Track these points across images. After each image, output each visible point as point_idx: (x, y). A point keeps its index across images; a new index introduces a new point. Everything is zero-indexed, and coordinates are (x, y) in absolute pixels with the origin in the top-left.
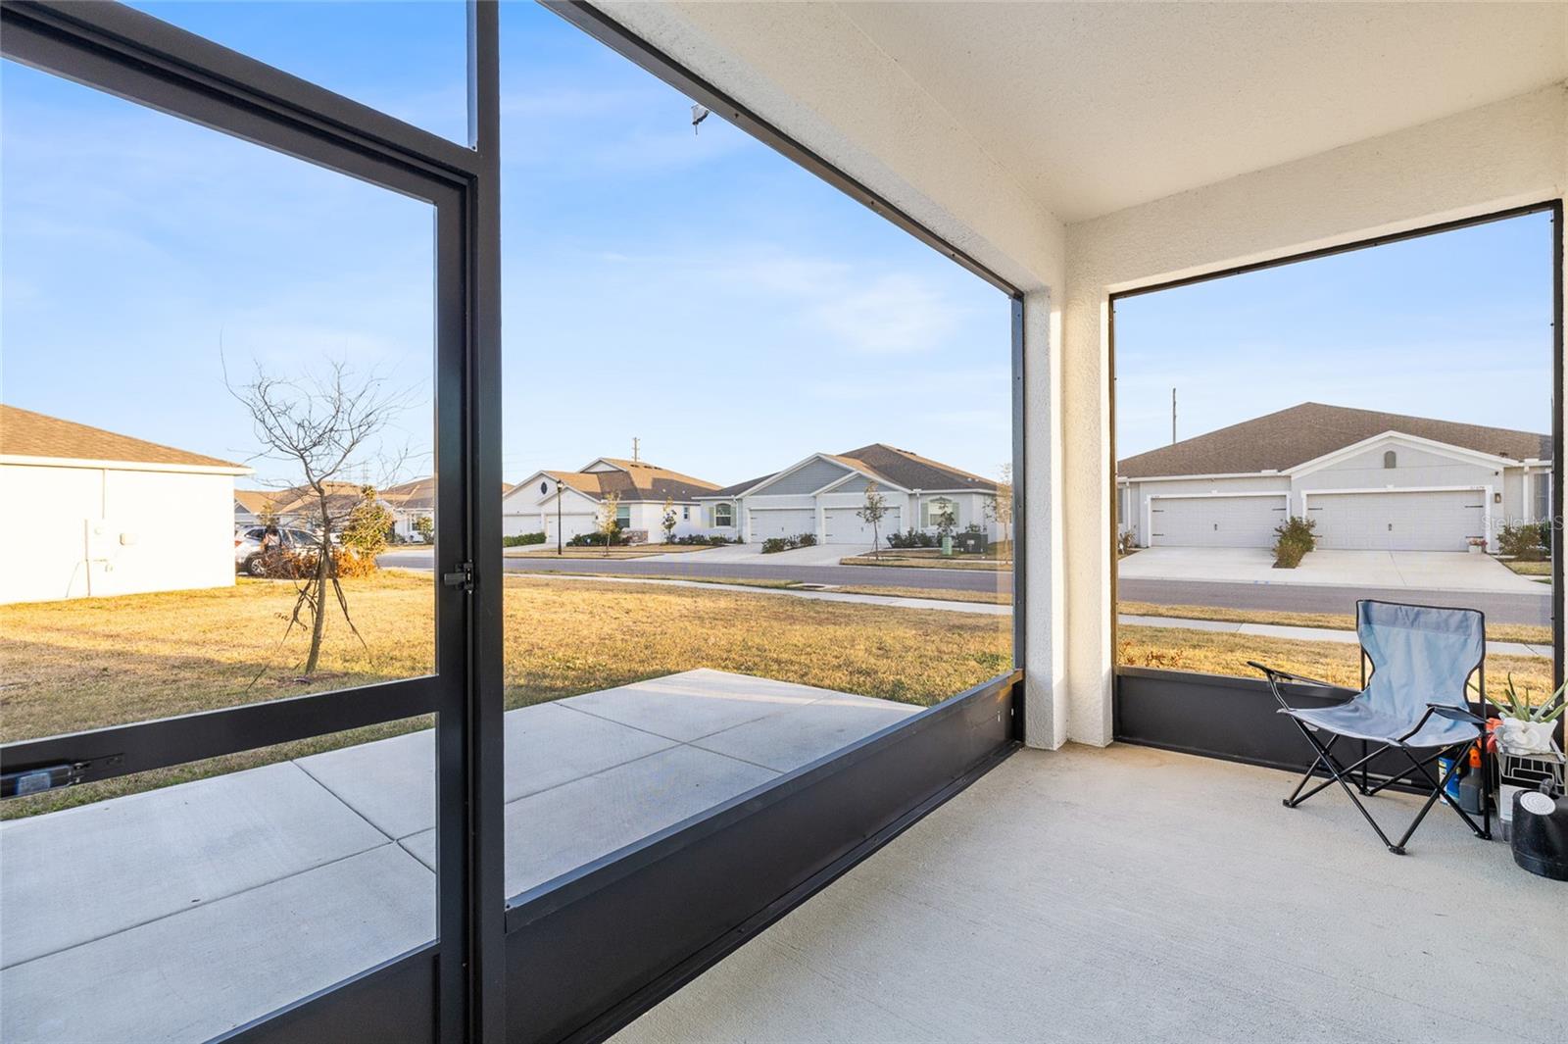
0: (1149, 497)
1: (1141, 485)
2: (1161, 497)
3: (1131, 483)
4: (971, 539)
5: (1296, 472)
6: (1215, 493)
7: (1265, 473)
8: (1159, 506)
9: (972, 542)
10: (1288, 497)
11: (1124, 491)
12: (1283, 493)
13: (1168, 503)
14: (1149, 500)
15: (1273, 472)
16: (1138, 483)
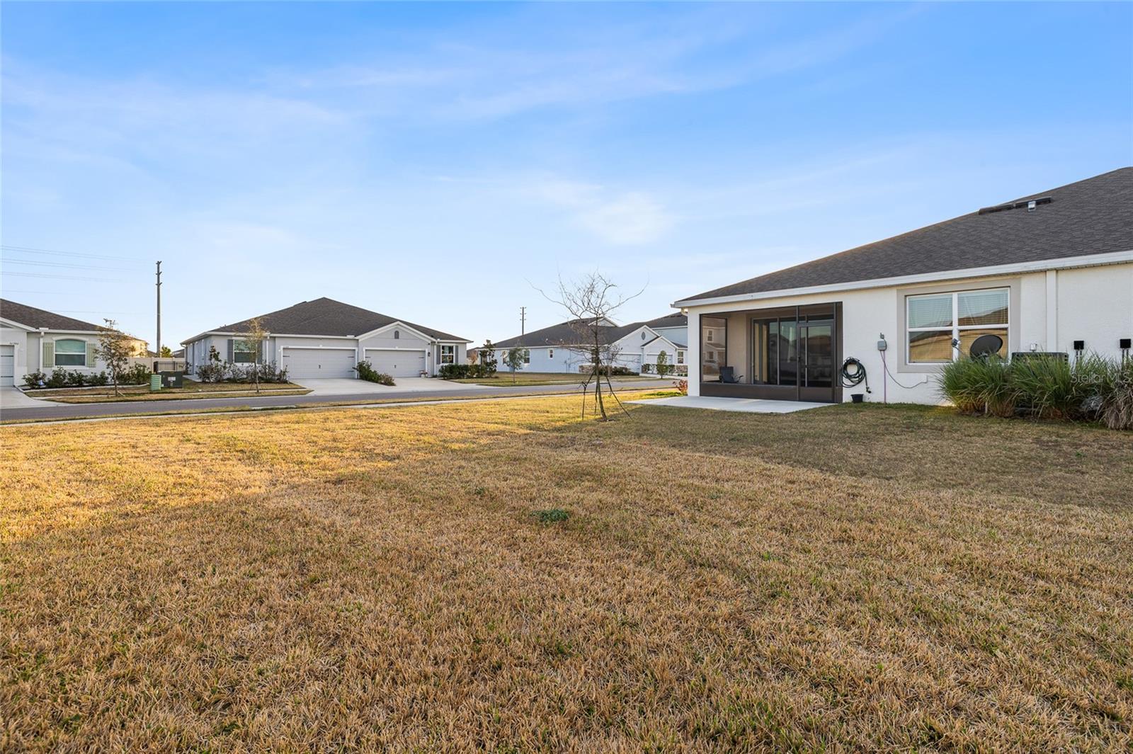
0: (282, 347)
1: (276, 339)
2: (290, 347)
3: (271, 337)
4: (171, 376)
5: (361, 338)
6: (321, 347)
7: (349, 337)
8: (288, 353)
9: (174, 379)
10: (357, 351)
11: (264, 343)
12: (354, 348)
13: (293, 351)
14: (282, 349)
15: (351, 337)
16: (275, 337)
